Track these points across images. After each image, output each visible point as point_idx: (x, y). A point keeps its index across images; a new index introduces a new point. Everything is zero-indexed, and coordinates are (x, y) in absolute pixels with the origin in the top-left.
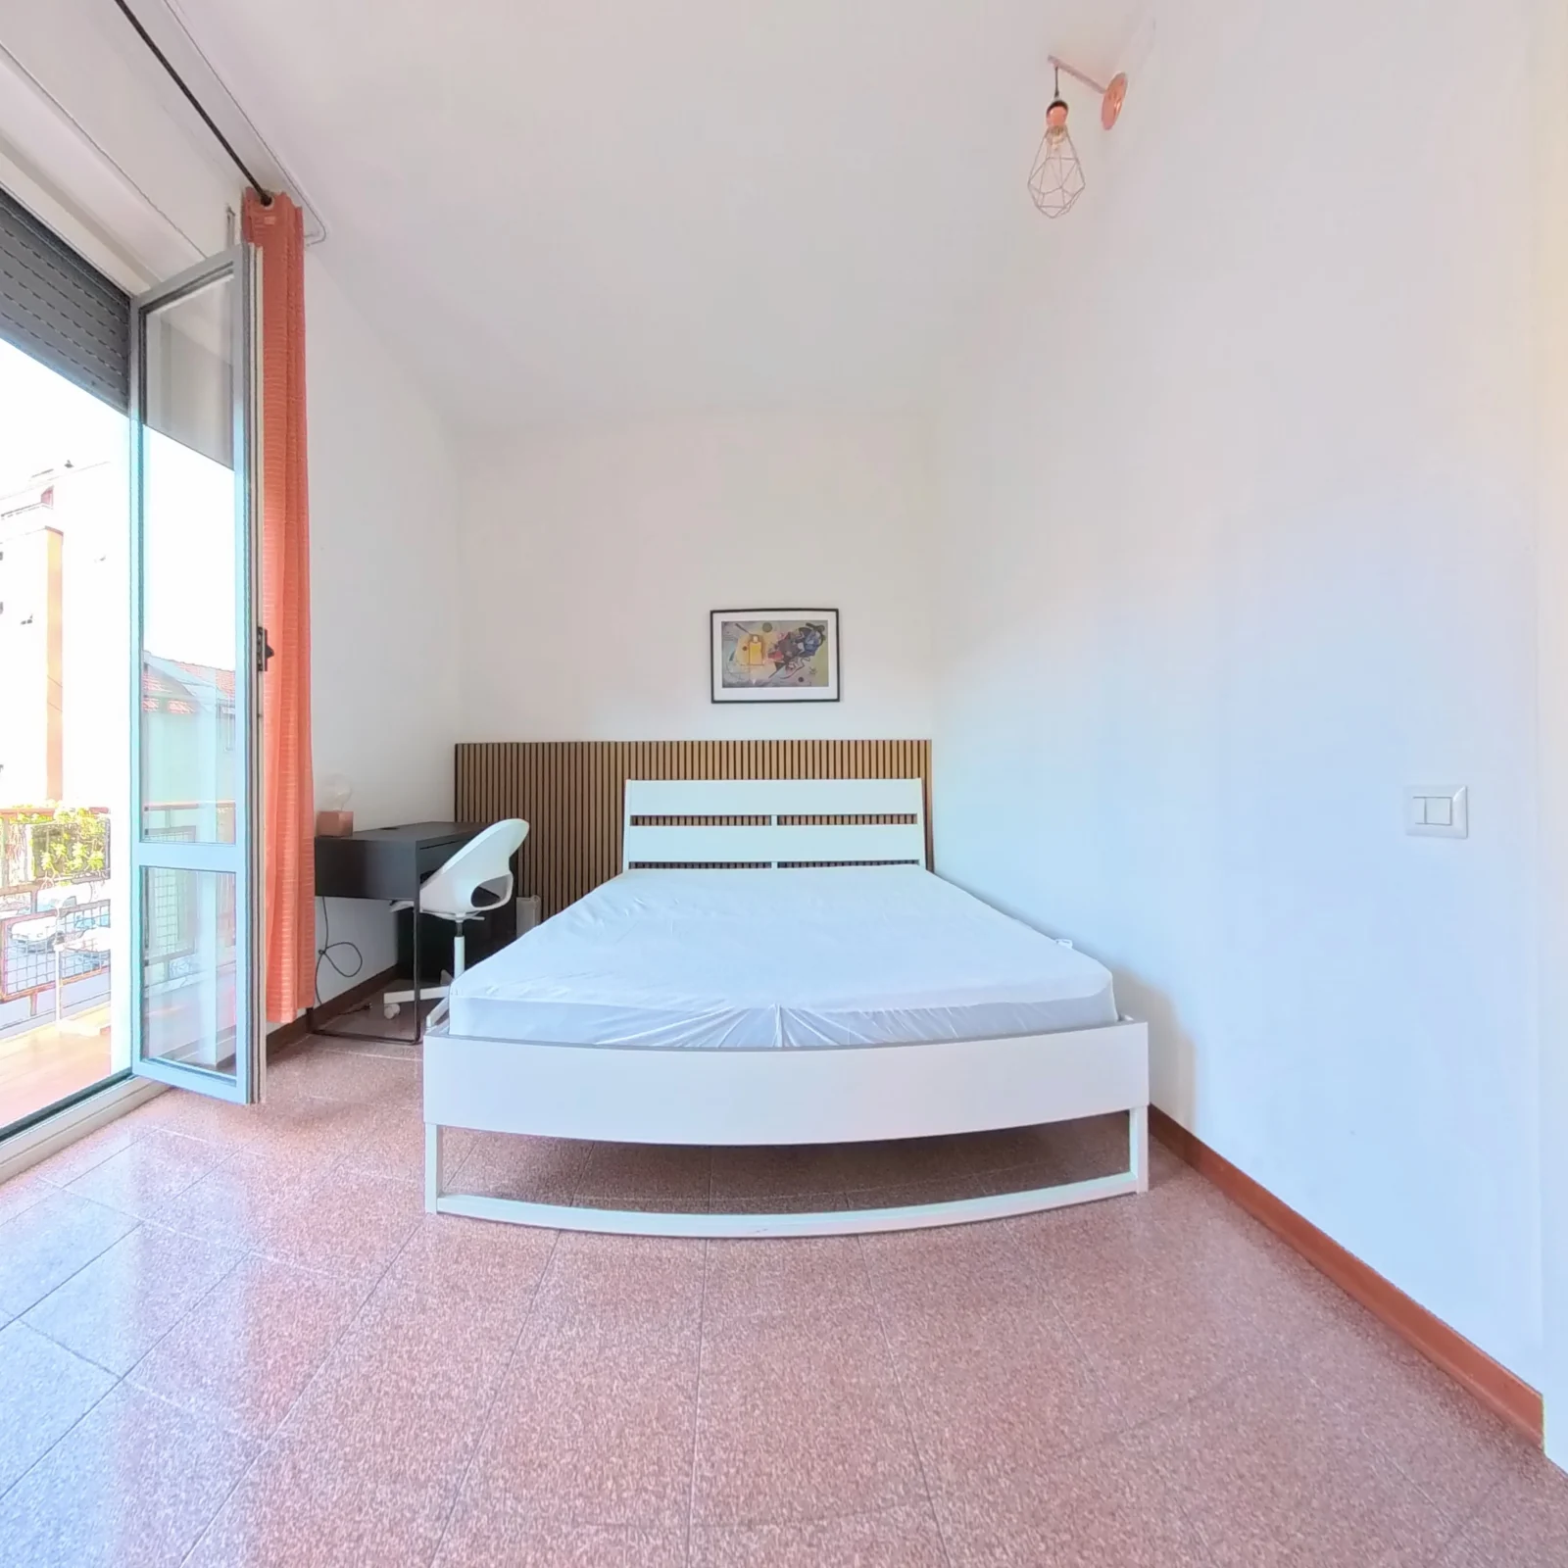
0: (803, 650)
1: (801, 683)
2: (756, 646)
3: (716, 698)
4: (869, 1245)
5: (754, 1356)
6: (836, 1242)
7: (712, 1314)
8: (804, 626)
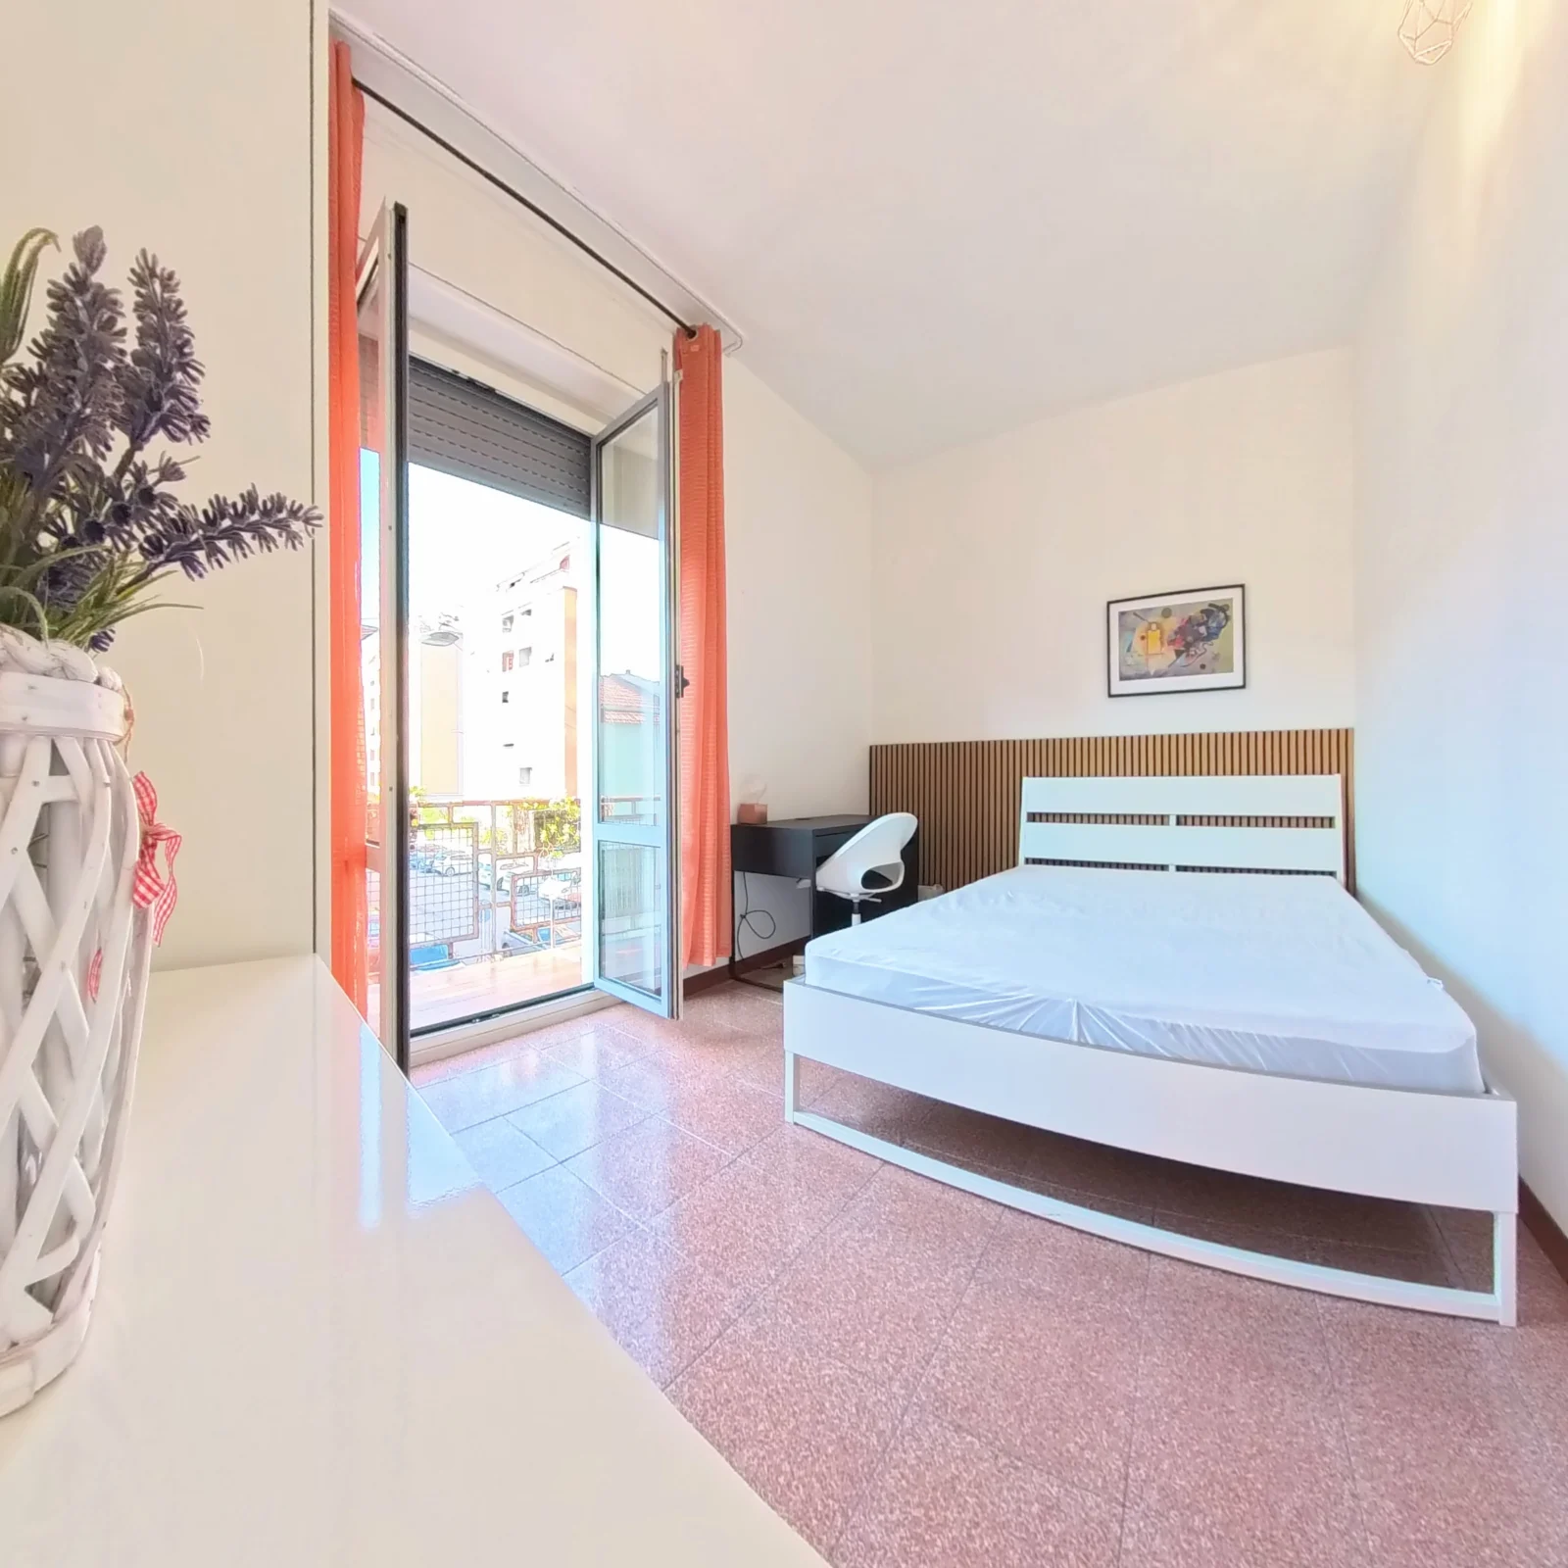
0: (1206, 634)
1: (1203, 671)
2: (1155, 635)
3: (1113, 692)
4: (1158, 1265)
5: (1011, 1312)
6: (1127, 1251)
7: (988, 1266)
8: (1206, 607)
